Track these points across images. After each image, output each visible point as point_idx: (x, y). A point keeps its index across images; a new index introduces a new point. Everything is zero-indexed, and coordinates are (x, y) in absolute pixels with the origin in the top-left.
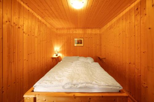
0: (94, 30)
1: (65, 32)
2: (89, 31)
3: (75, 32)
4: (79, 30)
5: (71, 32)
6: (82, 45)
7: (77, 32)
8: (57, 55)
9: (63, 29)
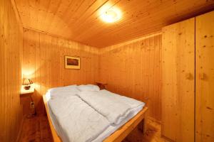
0: (92, 49)
1: (48, 40)
2: (87, 49)
3: (67, 46)
4: (74, 43)
5: (60, 44)
6: (78, 67)
7: (70, 47)
8: (27, 88)
9: (43, 33)
